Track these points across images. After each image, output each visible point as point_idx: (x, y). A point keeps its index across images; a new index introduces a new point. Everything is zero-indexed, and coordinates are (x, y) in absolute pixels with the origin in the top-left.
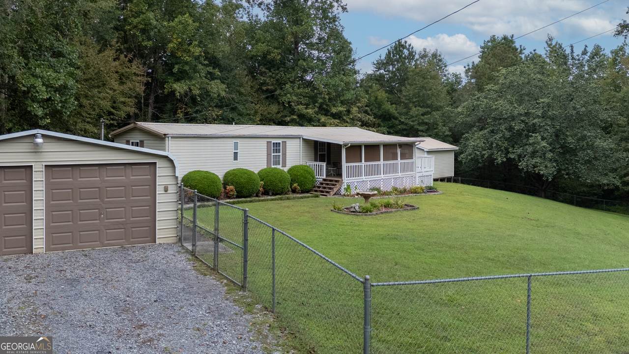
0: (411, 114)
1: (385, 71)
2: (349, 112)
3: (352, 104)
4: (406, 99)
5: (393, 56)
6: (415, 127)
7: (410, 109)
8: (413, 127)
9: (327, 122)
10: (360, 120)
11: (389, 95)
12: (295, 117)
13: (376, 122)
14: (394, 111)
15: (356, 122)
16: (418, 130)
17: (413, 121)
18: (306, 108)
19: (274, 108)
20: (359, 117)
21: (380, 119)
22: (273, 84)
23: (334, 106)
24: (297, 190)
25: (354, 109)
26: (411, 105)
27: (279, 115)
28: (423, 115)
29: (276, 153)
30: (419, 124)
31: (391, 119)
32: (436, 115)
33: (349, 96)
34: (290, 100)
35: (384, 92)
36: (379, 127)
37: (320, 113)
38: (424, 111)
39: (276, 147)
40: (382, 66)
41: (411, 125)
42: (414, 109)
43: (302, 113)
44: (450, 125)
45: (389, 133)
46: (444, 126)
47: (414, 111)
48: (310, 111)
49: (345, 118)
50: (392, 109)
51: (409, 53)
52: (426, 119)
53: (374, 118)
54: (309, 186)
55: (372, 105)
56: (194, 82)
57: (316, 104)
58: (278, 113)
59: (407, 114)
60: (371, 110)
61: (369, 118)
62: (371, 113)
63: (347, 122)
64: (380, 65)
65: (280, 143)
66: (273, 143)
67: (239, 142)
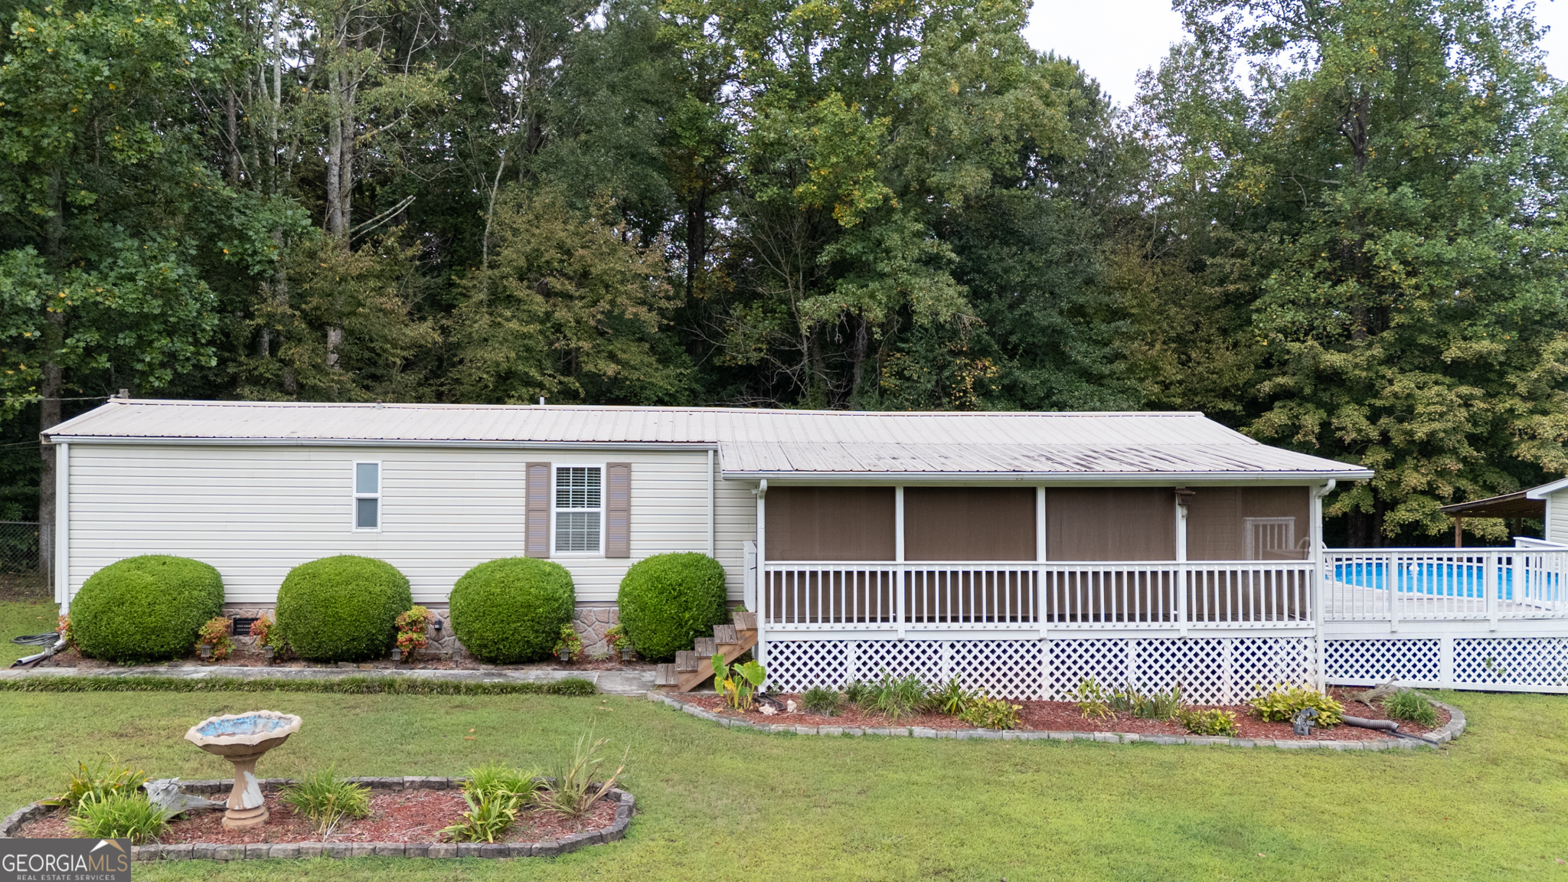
29: (578, 504)
39: (578, 483)
65: (598, 470)
66: (559, 469)
67: (379, 463)
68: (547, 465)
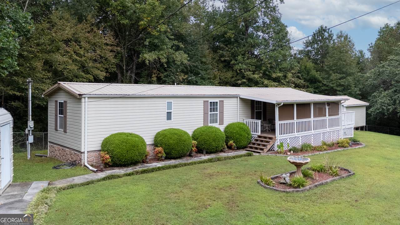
0: (331, 78)
1: (312, 48)
2: (285, 77)
3: (288, 71)
4: (328, 68)
5: (317, 38)
6: (334, 88)
7: (331, 75)
8: (332, 88)
9: (269, 84)
10: (294, 83)
11: (315, 65)
12: (244, 80)
13: (305, 85)
14: (319, 77)
15: (291, 84)
16: (336, 90)
17: (333, 84)
18: (253, 74)
19: (229, 74)
20: (293, 81)
21: (309, 82)
22: (229, 57)
23: (274, 72)
24: (233, 147)
25: (290, 75)
26: (331, 72)
27: (233, 79)
28: (340, 79)
29: (214, 111)
30: (337, 86)
31: (316, 82)
32: (350, 79)
33: (285, 65)
34: (241, 68)
35: (311, 63)
36: (307, 88)
37: (264, 78)
38: (341, 76)
39: (214, 106)
40: (310, 45)
41: (331, 86)
42: (334, 75)
43: (250, 77)
44: (360, 87)
45: (315, 93)
46: (355, 87)
47: (334, 76)
48: (256, 76)
49: (282, 81)
50: (317, 75)
51: (329, 35)
52: (342, 82)
53: (304, 81)
54: (244, 143)
55: (302, 72)
56: (162, 53)
57: (261, 71)
58: (232, 77)
59: (328, 78)
60: (302, 76)
61: (300, 82)
62: (302, 78)
63: (284, 84)
64: (308, 44)
65: (217, 102)
66: (210, 102)
67: (172, 102)
68: (208, 101)
